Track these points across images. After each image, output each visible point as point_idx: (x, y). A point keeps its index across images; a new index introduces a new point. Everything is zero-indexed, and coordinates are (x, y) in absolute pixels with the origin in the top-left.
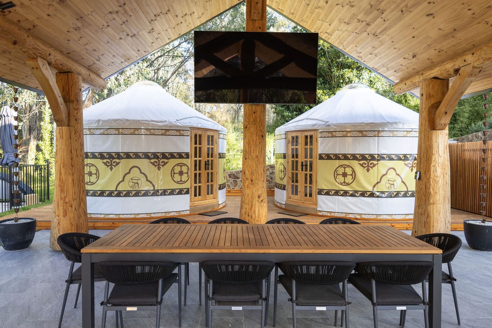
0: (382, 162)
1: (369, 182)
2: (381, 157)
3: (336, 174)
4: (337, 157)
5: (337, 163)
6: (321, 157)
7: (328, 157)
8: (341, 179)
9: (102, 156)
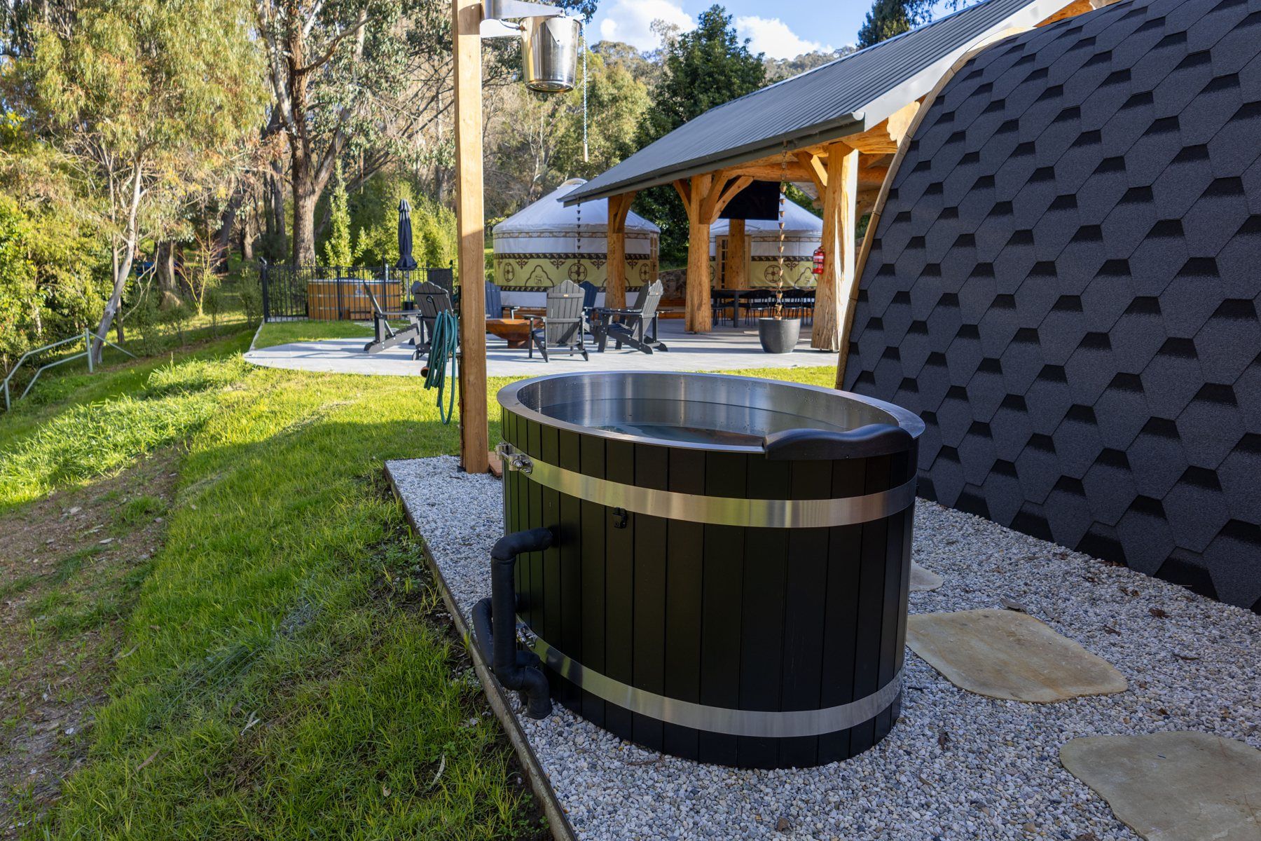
0: (802, 262)
1: (792, 279)
2: (801, 259)
3: (766, 273)
4: (767, 259)
5: (768, 264)
6: (754, 259)
7: (760, 259)
8: (770, 277)
9: (590, 256)
